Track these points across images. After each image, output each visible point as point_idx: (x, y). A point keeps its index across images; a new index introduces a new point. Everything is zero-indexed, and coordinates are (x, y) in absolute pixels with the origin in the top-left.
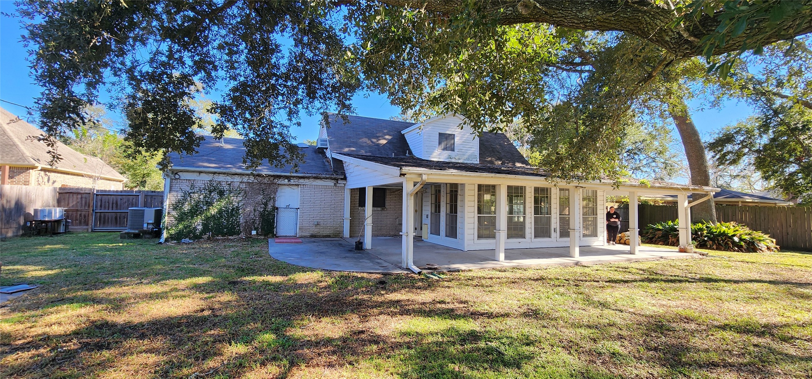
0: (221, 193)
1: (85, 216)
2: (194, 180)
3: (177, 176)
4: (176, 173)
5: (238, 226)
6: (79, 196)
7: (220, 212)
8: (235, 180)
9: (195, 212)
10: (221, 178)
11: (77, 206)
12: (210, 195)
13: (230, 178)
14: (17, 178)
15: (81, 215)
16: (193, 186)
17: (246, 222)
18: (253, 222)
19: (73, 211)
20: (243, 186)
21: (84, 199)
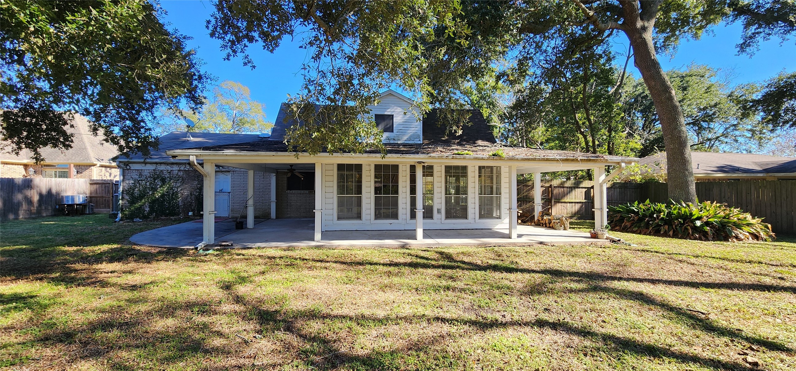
0: (163, 181)
1: (108, 201)
2: (142, 170)
3: (128, 167)
4: (127, 165)
5: (178, 208)
6: (104, 186)
7: (163, 196)
8: (174, 169)
9: (142, 196)
10: (162, 167)
11: (102, 194)
12: (154, 182)
13: (169, 167)
14: (84, 173)
15: (105, 200)
16: (141, 175)
17: (184, 205)
18: (190, 204)
19: (100, 197)
20: (181, 174)
21: (107, 188)
